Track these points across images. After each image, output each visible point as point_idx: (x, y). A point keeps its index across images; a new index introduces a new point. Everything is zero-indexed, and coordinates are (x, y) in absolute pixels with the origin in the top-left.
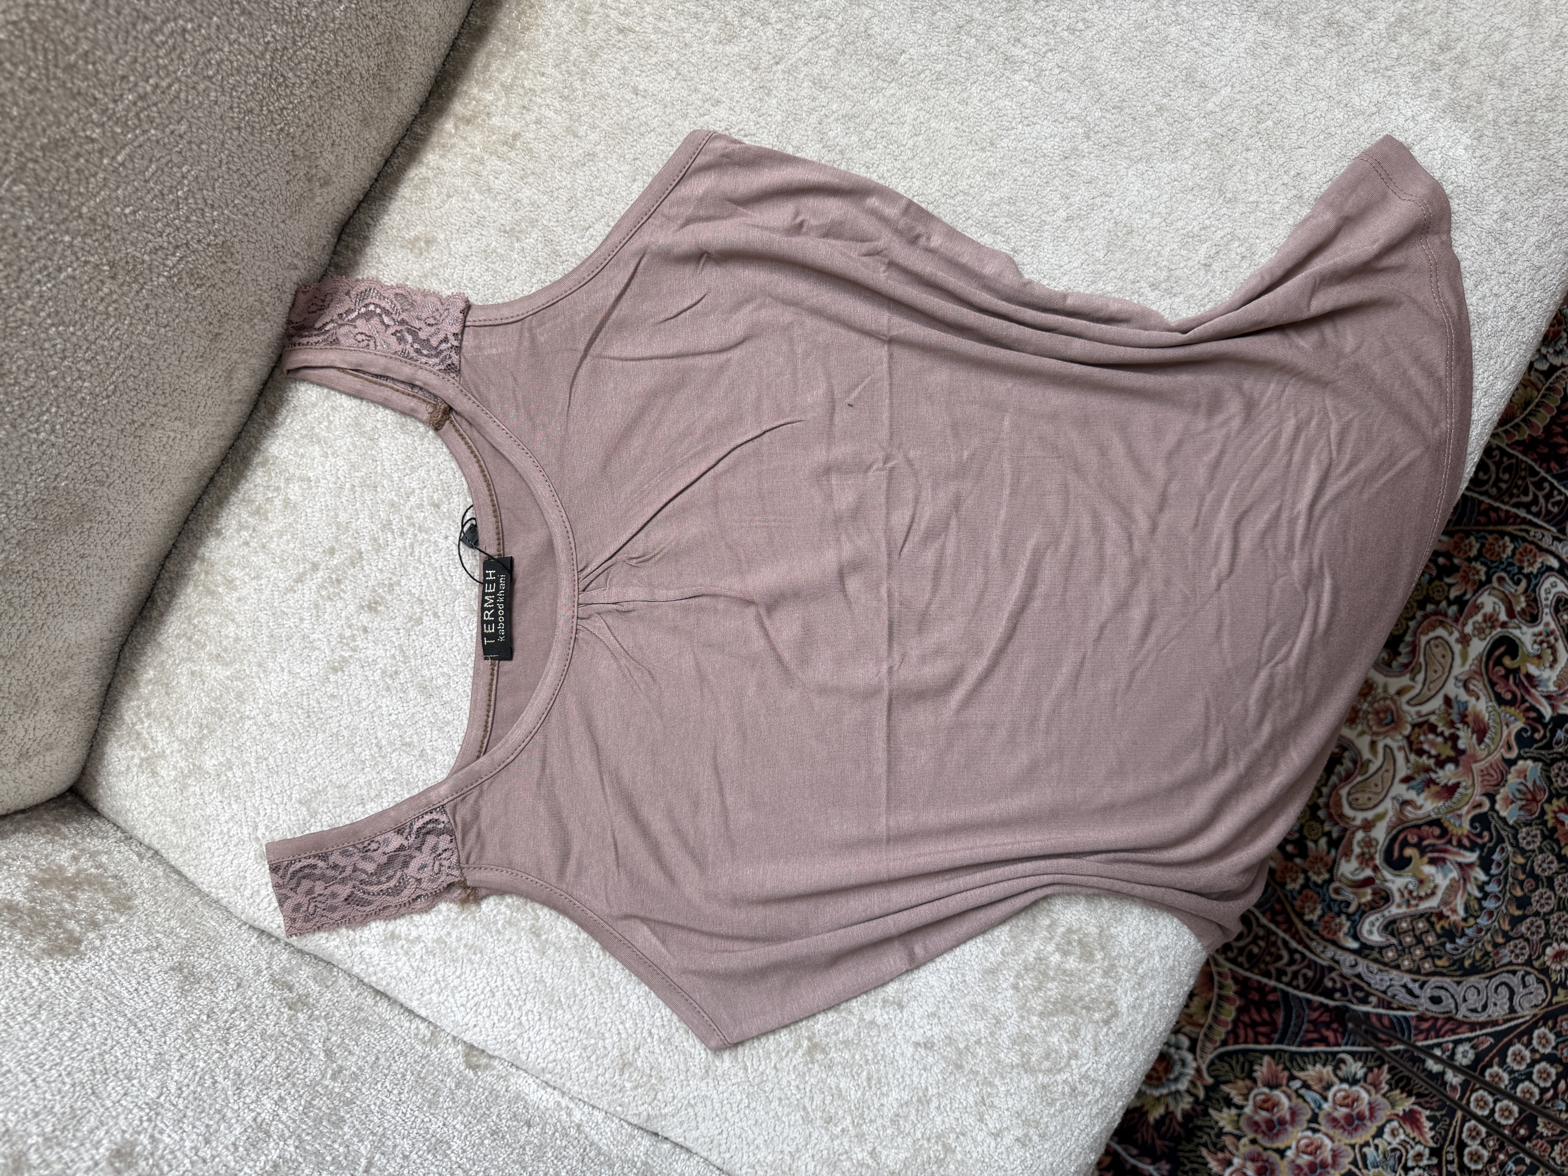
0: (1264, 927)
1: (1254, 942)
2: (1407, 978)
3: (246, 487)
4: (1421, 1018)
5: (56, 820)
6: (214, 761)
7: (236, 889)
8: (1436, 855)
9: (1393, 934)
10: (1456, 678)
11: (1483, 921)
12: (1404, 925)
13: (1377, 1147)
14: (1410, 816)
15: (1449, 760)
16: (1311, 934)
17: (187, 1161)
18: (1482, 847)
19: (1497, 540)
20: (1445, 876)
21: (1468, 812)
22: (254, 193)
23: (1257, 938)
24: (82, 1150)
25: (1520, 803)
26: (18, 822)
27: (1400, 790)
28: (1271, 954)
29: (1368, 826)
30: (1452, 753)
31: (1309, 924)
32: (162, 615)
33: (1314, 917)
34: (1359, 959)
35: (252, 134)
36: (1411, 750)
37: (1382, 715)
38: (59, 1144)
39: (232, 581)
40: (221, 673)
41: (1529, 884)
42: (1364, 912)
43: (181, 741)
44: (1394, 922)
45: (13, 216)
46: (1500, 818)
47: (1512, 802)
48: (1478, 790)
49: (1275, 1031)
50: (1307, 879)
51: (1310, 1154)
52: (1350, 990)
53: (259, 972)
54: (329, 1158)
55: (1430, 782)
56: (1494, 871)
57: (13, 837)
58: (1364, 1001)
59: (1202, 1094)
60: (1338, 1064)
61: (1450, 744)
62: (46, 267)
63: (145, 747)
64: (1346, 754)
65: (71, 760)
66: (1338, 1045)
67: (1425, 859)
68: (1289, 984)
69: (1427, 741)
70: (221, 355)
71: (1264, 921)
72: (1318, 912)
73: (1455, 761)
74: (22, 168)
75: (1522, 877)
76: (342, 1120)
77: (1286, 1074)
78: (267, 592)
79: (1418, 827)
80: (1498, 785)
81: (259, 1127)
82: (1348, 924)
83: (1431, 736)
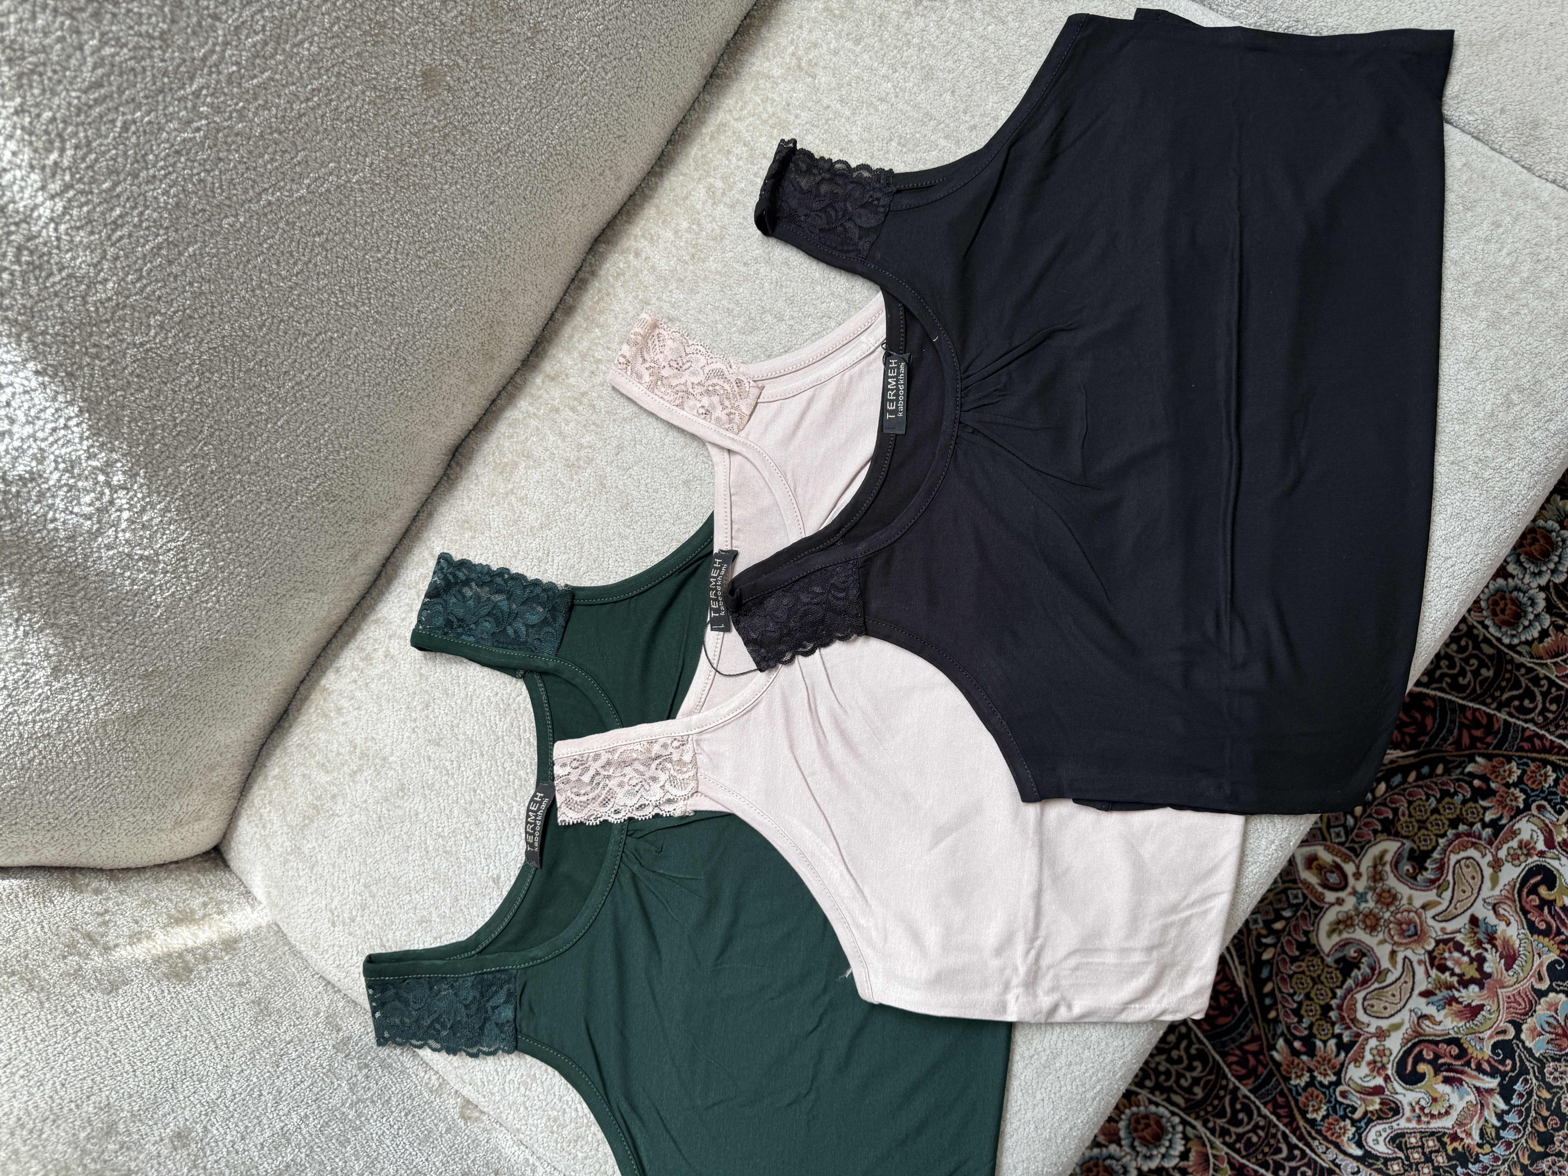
0: (1265, 1117)
1: (1254, 1130)
3: (360, 637)
5: (199, 872)
6: (309, 846)
7: (313, 946)
8: (1452, 1074)
9: (1399, 1147)
10: (1485, 901)
11: (1500, 1150)
14: (1428, 1031)
15: (1473, 981)
16: (1313, 1133)
17: (225, 1150)
18: (1503, 1075)
19: (1539, 767)
20: (1461, 1098)
21: (1491, 1037)
22: (379, 437)
23: (1257, 1126)
24: (155, 1127)
25: (1549, 1036)
26: (171, 871)
27: (1419, 1003)
28: (1271, 1146)
29: (1381, 1035)
30: (1477, 975)
31: (1312, 1123)
32: (291, 727)
33: (1318, 1117)
34: (1361, 1167)
35: (379, 399)
36: (1433, 965)
37: (1404, 926)
38: (140, 1120)
39: (340, 709)
40: (324, 778)
41: (1554, 1121)
42: (1370, 1121)
43: (289, 826)
44: (1402, 1135)
45: (203, 466)
46: (1526, 1048)
47: (1540, 1034)
48: (1504, 1016)
50: (1313, 1078)
53: (317, 1014)
54: (329, 1168)
55: (1452, 1000)
56: (1515, 1101)
57: (165, 882)
61: (1475, 964)
62: (222, 496)
63: (264, 827)
64: (1364, 960)
65: (214, 828)
67: (1440, 1078)
69: (1451, 958)
70: (348, 545)
71: (1265, 1111)
72: (1323, 1112)
73: (1480, 983)
74: (211, 436)
75: (1545, 1113)
76: (348, 1141)
78: (364, 721)
79: (1437, 1043)
80: (1526, 1014)
81: (284, 1135)
82: (1354, 1129)
83: (1456, 955)
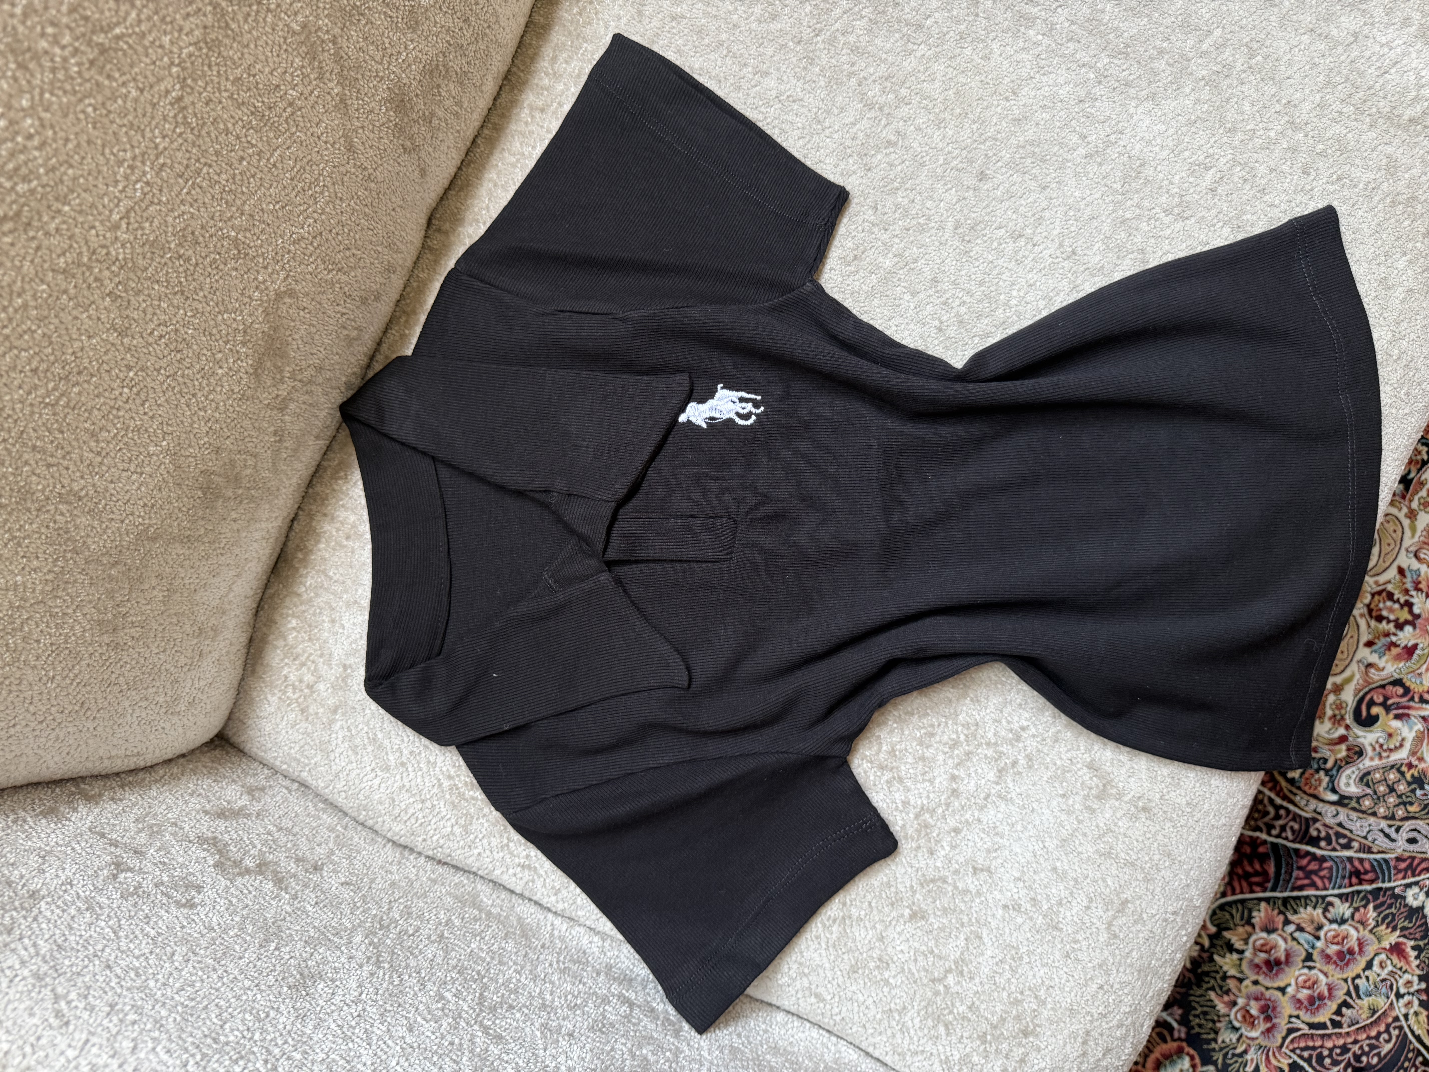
2: (1383, 824)
4: (1398, 859)
8: (1400, 711)
9: (1367, 785)
10: (1407, 551)
12: (1377, 776)
13: (1367, 978)
14: (1376, 678)
15: (1407, 623)
16: (1295, 791)
20: (1411, 729)
27: (1365, 654)
28: (1258, 811)
29: (1338, 689)
30: (1409, 618)
31: (1292, 781)
32: (298, 571)
33: (1296, 775)
34: (1340, 809)
36: (1371, 617)
42: (1340, 767)
44: (1368, 773)
49: (1269, 881)
51: (1309, 988)
52: (1334, 838)
55: (1391, 645)
58: (1347, 846)
59: (1206, 943)
60: (1328, 906)
61: (1406, 609)
65: (220, 709)
66: (1326, 889)
68: (1278, 836)
69: (1386, 608)
73: (1412, 624)
77: (1281, 918)
79: (1383, 687)
82: (1327, 779)
83: (1389, 604)
